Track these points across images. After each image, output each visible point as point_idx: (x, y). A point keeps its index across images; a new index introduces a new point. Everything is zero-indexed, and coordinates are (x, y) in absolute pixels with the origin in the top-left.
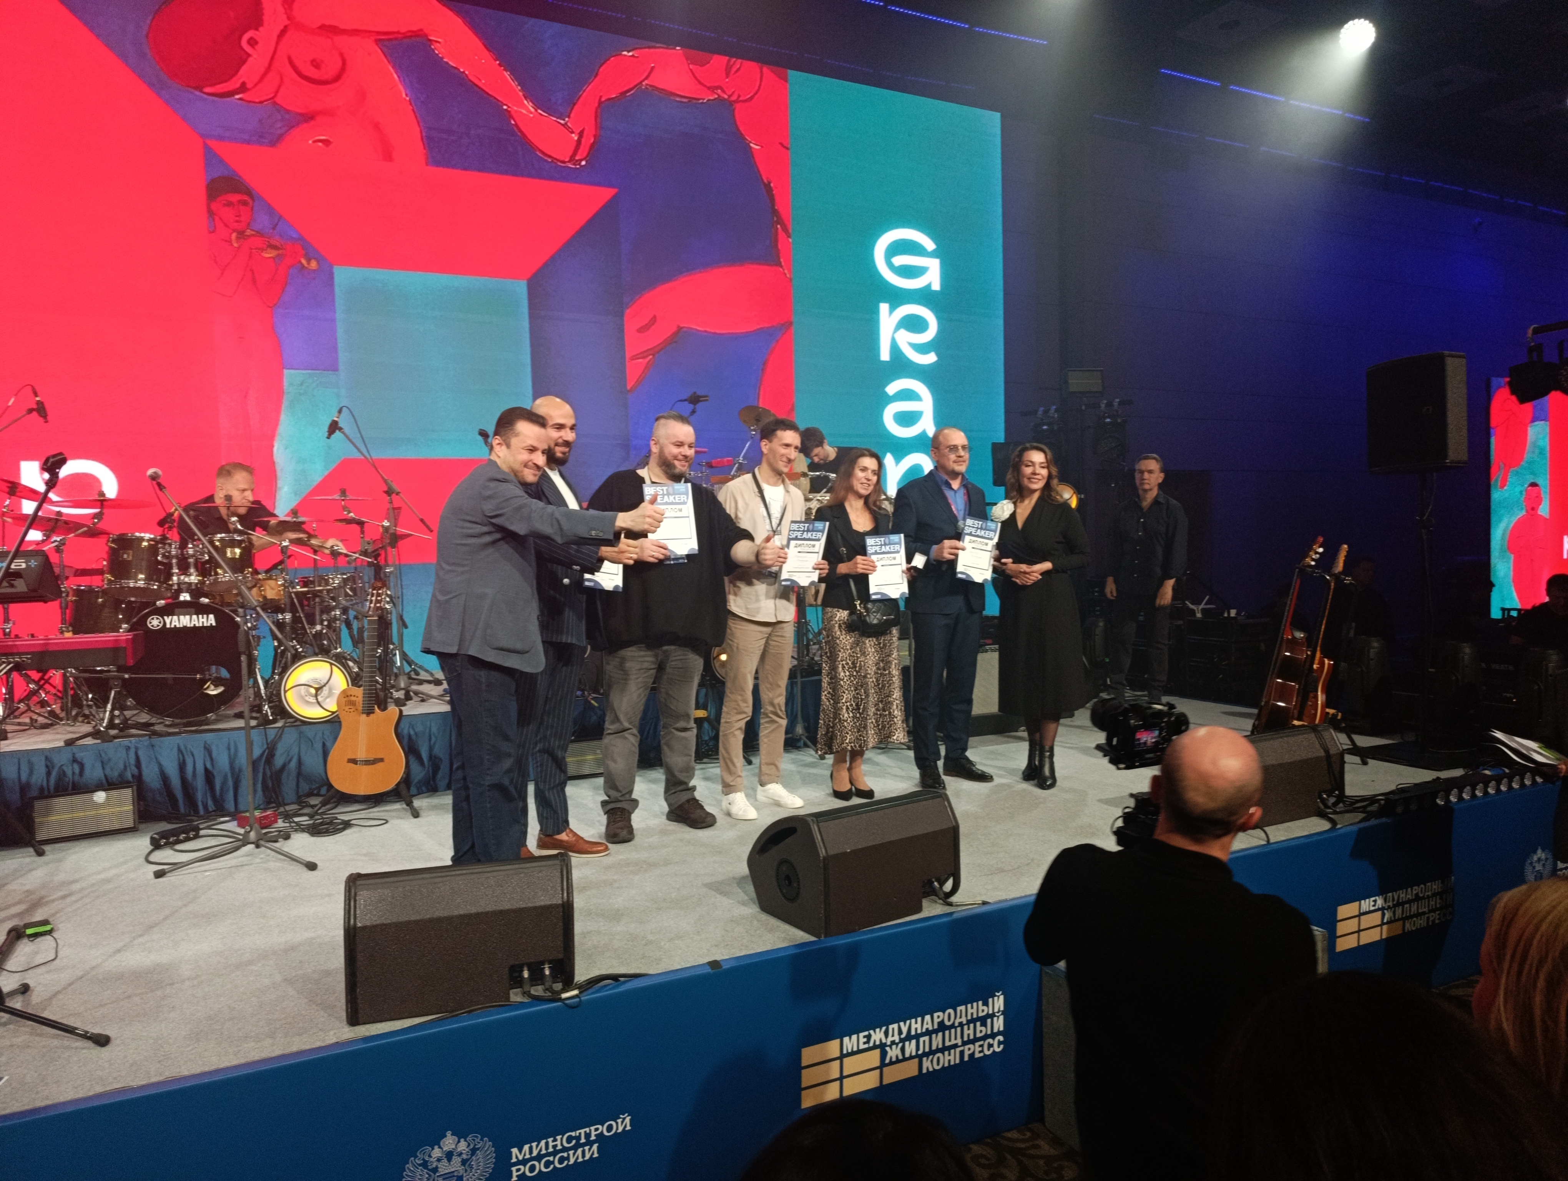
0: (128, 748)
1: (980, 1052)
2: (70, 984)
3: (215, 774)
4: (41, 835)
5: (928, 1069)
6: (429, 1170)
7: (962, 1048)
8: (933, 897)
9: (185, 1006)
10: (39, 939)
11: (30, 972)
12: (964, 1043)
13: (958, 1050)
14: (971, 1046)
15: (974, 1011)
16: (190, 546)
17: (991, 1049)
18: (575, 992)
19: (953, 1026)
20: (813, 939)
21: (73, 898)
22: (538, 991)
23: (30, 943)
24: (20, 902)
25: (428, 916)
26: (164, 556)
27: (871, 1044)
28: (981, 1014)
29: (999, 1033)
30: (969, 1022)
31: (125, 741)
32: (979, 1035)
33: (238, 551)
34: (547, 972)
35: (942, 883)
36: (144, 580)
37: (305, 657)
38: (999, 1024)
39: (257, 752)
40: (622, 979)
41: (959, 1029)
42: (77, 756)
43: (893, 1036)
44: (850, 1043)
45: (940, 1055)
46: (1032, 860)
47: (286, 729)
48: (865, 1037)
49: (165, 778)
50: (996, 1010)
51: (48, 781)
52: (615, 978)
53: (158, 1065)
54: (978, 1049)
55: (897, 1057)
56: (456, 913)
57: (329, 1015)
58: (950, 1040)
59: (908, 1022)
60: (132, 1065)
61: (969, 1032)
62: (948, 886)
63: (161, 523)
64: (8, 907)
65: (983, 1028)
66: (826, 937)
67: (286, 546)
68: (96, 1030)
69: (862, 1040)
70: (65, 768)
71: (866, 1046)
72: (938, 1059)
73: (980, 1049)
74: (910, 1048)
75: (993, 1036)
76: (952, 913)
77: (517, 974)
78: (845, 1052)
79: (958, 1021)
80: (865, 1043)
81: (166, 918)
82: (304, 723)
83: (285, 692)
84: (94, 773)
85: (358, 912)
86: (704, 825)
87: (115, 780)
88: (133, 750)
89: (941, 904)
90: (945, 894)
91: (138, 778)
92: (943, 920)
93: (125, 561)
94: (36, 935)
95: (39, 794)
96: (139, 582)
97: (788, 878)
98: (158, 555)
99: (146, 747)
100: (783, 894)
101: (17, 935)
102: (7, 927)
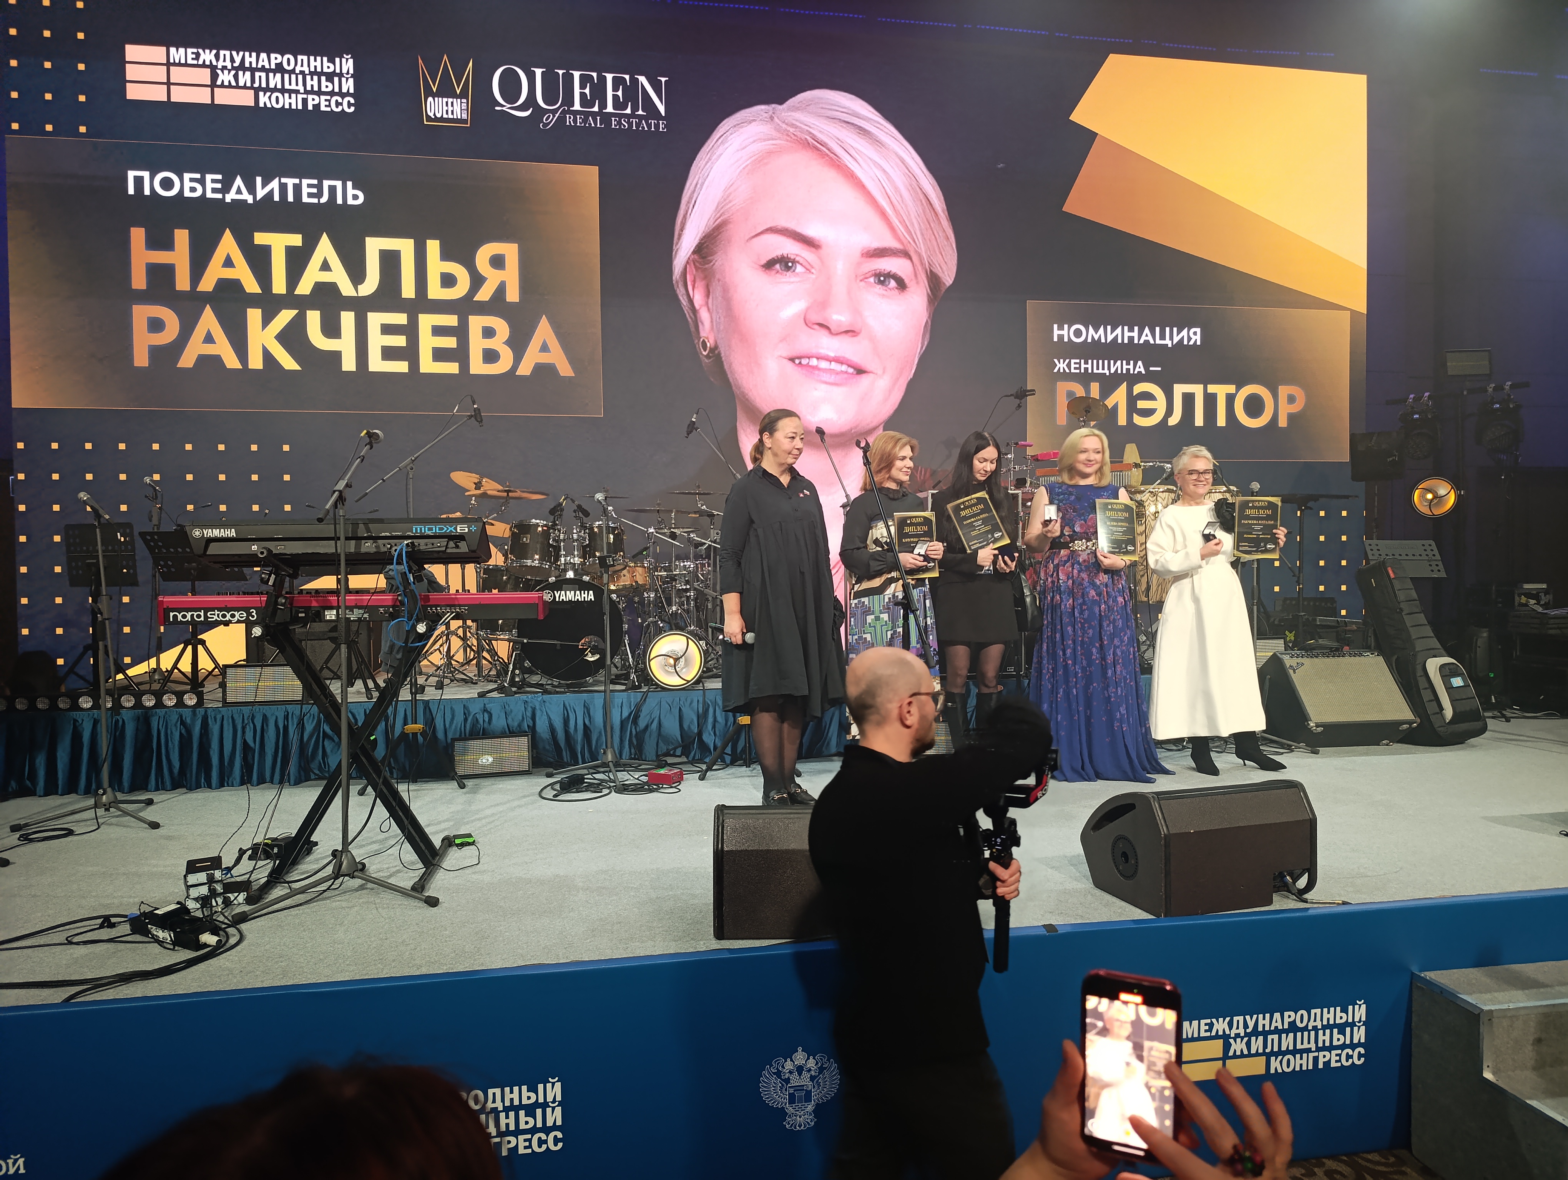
0: (526, 702)
1: (1337, 1061)
3: (592, 729)
4: (460, 771)
5: (1276, 1069)
6: (781, 1079)
7: (1316, 1054)
8: (1285, 891)
9: (581, 908)
10: (465, 848)
12: (1318, 1049)
13: (1311, 1055)
14: (1327, 1053)
15: (1331, 1016)
16: (575, 531)
17: (1350, 1061)
19: (1305, 1028)
20: (1150, 917)
21: (487, 820)
23: (459, 851)
24: (448, 820)
26: (554, 539)
27: (1214, 1033)
28: (1338, 1021)
29: (1359, 1044)
30: (1324, 1028)
31: (524, 697)
32: (1335, 1043)
33: (612, 536)
35: (1295, 879)
36: (539, 560)
37: (665, 631)
38: (1360, 1035)
39: (625, 714)
41: (1313, 1033)
42: (487, 706)
43: (1238, 1028)
45: (1291, 1057)
46: (1401, 868)
47: (649, 693)
48: (1206, 1024)
49: (553, 730)
50: (1357, 1019)
51: (465, 726)
53: (565, 950)
54: (1334, 1058)
55: (1242, 1050)
57: (699, 929)
59: (1255, 1016)
60: (545, 948)
61: (1324, 1038)
62: (1302, 882)
63: (552, 512)
64: (440, 823)
65: (1341, 1037)
66: (1165, 916)
67: (652, 533)
69: (1204, 1028)
70: (477, 716)
71: (1208, 1034)
72: (1289, 1060)
73: (1338, 1058)
74: (1257, 1044)
75: (1353, 1046)
76: (1308, 909)
80: (1206, 1031)
82: (664, 689)
83: (650, 661)
84: (499, 722)
85: (725, 838)
87: (514, 729)
88: (530, 705)
89: (1293, 900)
90: (1299, 890)
91: (533, 729)
92: (1298, 914)
93: (525, 544)
94: (462, 845)
95: (457, 736)
96: (534, 561)
97: (1125, 855)
98: (550, 539)
99: (540, 702)
100: (1119, 871)
101: (449, 842)
102: (442, 835)
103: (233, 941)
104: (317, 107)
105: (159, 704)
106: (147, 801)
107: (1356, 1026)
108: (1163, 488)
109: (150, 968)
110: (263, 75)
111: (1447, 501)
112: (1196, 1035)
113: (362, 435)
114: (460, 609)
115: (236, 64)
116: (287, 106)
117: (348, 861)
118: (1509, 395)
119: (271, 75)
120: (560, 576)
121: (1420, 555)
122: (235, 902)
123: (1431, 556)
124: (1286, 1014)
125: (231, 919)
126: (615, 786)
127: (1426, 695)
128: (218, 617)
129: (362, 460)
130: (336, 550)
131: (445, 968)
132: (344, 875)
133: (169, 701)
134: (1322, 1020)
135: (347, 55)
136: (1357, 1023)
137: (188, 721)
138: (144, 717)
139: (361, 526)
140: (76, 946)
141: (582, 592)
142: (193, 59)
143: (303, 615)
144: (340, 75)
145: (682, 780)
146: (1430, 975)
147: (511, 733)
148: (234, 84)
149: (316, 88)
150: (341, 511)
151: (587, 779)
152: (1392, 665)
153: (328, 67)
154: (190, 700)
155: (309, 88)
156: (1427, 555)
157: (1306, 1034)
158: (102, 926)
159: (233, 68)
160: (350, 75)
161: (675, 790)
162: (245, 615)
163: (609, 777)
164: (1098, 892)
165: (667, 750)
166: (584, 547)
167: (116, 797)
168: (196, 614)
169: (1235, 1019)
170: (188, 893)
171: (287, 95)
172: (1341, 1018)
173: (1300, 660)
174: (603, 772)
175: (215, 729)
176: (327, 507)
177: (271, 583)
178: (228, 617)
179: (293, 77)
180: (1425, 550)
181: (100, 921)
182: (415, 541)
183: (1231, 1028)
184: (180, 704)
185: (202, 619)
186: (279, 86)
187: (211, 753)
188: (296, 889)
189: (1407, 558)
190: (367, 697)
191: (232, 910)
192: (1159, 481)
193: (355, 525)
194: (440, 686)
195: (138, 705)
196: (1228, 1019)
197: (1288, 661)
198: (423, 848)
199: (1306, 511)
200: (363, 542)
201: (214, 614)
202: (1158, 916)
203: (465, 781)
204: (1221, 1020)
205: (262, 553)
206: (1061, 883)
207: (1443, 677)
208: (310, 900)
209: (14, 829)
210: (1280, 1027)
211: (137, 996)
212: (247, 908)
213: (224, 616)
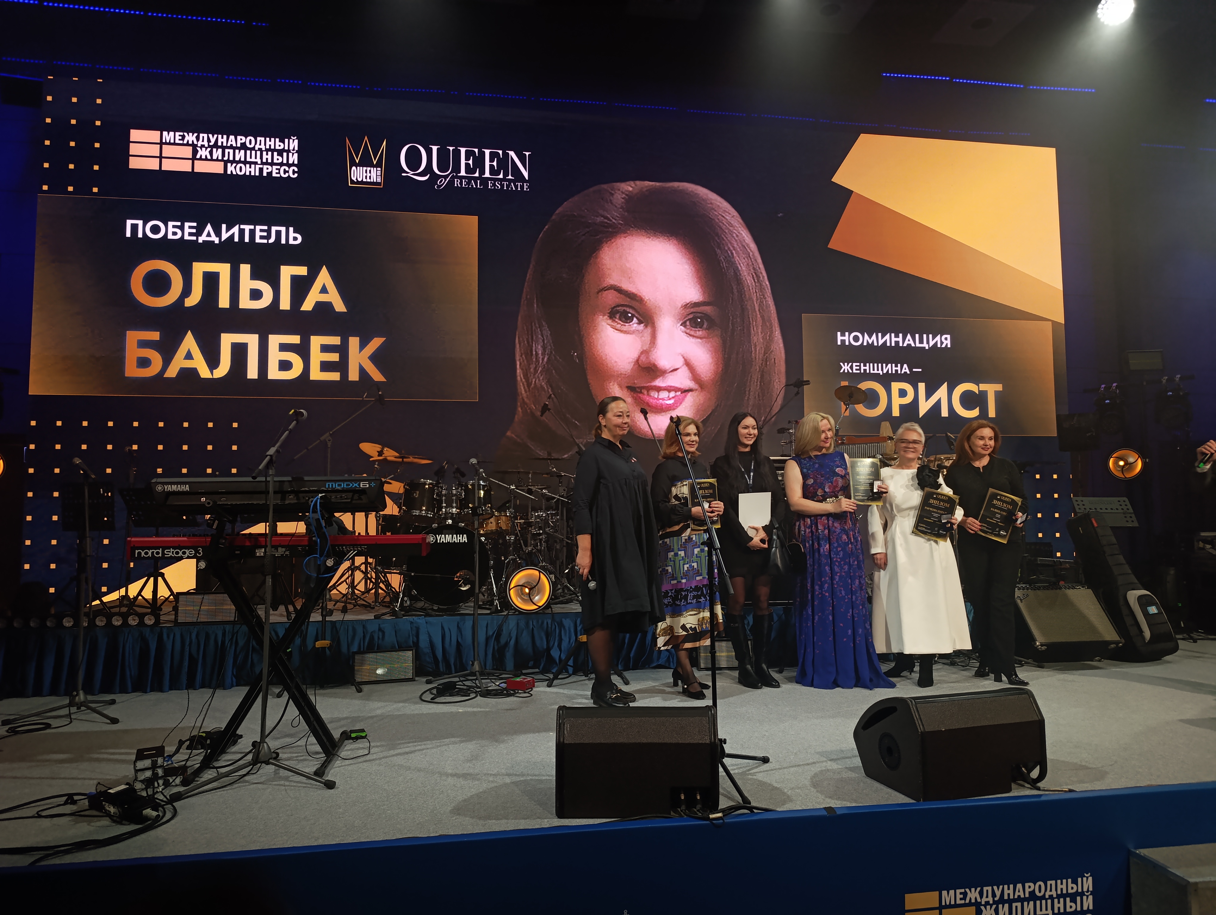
0: (412, 623)
3: (463, 646)
4: (358, 679)
8: (1021, 781)
9: (449, 791)
10: (359, 741)
11: (354, 759)
15: (1064, 886)
18: (720, 815)
19: (1043, 897)
20: (913, 801)
23: (354, 743)
24: (346, 718)
25: (613, 741)
26: (438, 495)
27: (967, 901)
28: (1070, 891)
30: (1059, 897)
31: (410, 619)
34: (698, 797)
35: (1030, 771)
36: (425, 511)
37: (522, 566)
39: (490, 633)
40: (755, 810)
41: (1049, 901)
42: (381, 626)
43: (987, 897)
44: (948, 897)
46: (1116, 762)
47: (509, 616)
48: (961, 893)
49: (433, 647)
50: (1085, 889)
51: (363, 642)
52: (750, 808)
53: (435, 826)
57: (543, 809)
58: (1041, 910)
59: (1001, 887)
60: (418, 824)
62: (1035, 773)
64: (339, 720)
65: (1073, 905)
66: (923, 800)
67: (513, 489)
69: (959, 896)
70: (374, 634)
71: (963, 902)
76: (1040, 796)
77: (676, 796)
78: (943, 904)
79: (1048, 894)
80: (961, 899)
82: (520, 613)
83: (509, 590)
84: (390, 639)
85: (566, 733)
87: (402, 644)
88: (415, 625)
89: (1029, 788)
90: (1033, 779)
91: (417, 644)
92: (1033, 800)
93: (415, 498)
94: (357, 738)
95: (358, 650)
96: (422, 512)
97: (890, 750)
98: (434, 494)
99: (423, 623)
100: (886, 763)
101: (346, 736)
102: (341, 730)
103: (168, 815)
104: (269, 174)
105: (125, 624)
106: (111, 701)
107: (1085, 895)
109: (101, 837)
110: (231, 151)
111: (1136, 467)
112: (953, 903)
113: (290, 413)
114: (361, 548)
115: (211, 144)
116: (248, 174)
117: (265, 750)
118: (1179, 386)
119: (237, 151)
120: (441, 523)
121: (1117, 509)
122: (173, 784)
123: (1125, 509)
124: (1027, 885)
125: (168, 797)
126: (480, 691)
128: (173, 554)
129: (289, 432)
130: (267, 501)
131: (338, 840)
132: (262, 762)
133: (133, 621)
134: (1056, 890)
135: (294, 137)
136: (1086, 893)
137: (147, 637)
138: (113, 634)
139: (287, 483)
140: (44, 819)
142: (179, 140)
143: (239, 552)
144: (288, 151)
145: (534, 686)
146: (1144, 852)
147: (400, 647)
148: (209, 157)
149: (270, 161)
151: (458, 685)
152: (1099, 598)
153: (279, 146)
154: (150, 620)
155: (264, 160)
156: (1122, 509)
157: (1044, 902)
158: (66, 803)
159: (209, 146)
160: (295, 151)
161: (529, 695)
162: (195, 552)
163: (475, 684)
164: (869, 781)
165: (523, 662)
166: (461, 501)
167: (86, 698)
168: (155, 551)
169: (985, 889)
170: (136, 776)
171: (248, 166)
172: (1072, 888)
173: (1025, 592)
174: (472, 680)
175: (168, 645)
176: (260, 468)
177: (214, 527)
178: (181, 554)
179: (253, 152)
180: (1121, 505)
181: (65, 798)
182: (328, 495)
183: (981, 897)
184: (142, 623)
185: (160, 555)
186: (243, 159)
187: (164, 663)
188: (222, 773)
189: (1106, 511)
191: (170, 790)
193: (283, 483)
194: (345, 610)
195: (109, 624)
196: (979, 889)
198: (325, 740)
200: (288, 495)
201: (170, 552)
202: (918, 800)
203: (362, 687)
204: (973, 890)
205: (209, 503)
206: (838, 773)
207: (1141, 606)
208: (233, 783)
209: (5, 723)
210: (1022, 896)
211: (89, 860)
212: (182, 789)
213: (177, 553)
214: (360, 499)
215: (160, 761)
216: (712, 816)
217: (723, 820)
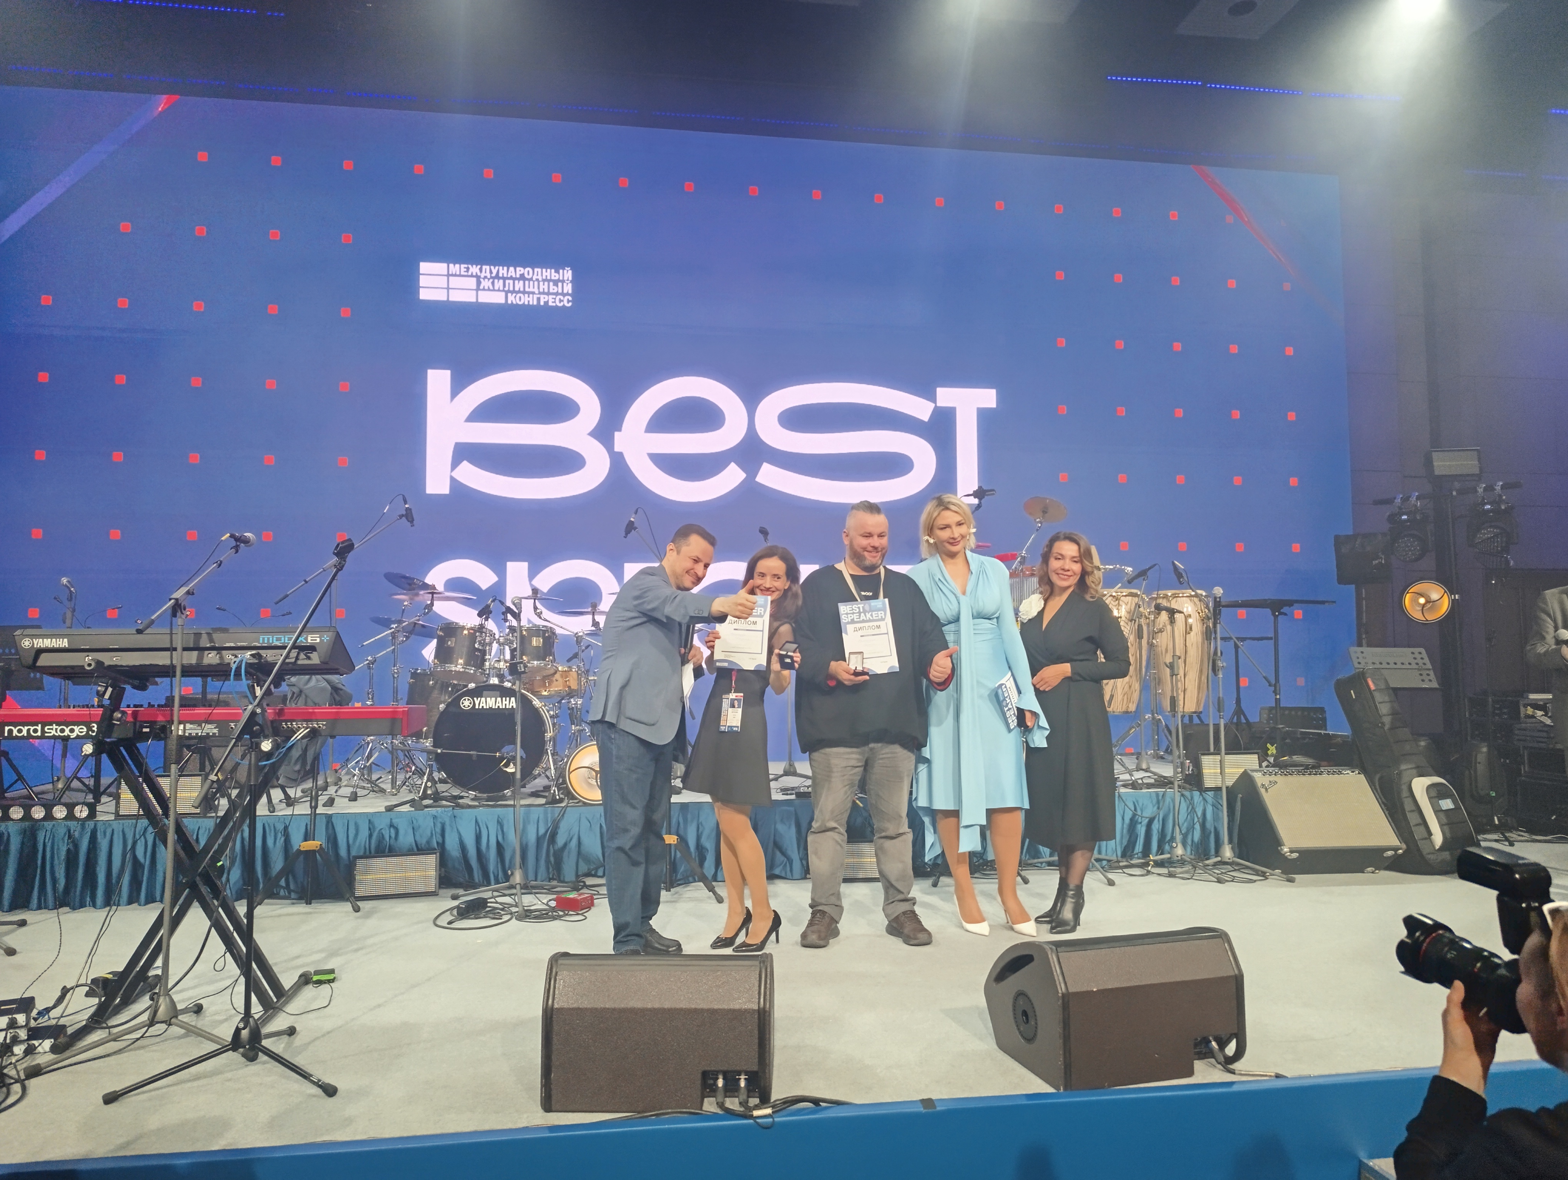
0: (435, 817)
2: (328, 1033)
3: (505, 848)
4: (358, 892)
8: (1213, 1060)
10: (321, 987)
11: (303, 1015)
18: (768, 1111)
20: (1051, 1090)
22: (732, 1104)
23: (313, 989)
25: (623, 1006)
26: (480, 643)
31: (434, 811)
34: (743, 1084)
35: (1223, 1045)
36: (463, 665)
39: (542, 831)
40: (823, 1104)
42: (394, 821)
47: (568, 808)
49: (463, 849)
51: (370, 843)
52: (816, 1102)
56: (649, 1006)
57: (529, 1097)
60: (346, 1119)
62: (1231, 1049)
64: (309, 954)
66: (1065, 1089)
67: (582, 636)
68: (328, 1079)
70: (383, 831)
76: (1233, 1083)
77: (712, 1082)
81: (429, 979)
82: (585, 804)
83: (570, 773)
84: (406, 839)
85: (557, 992)
86: (915, 942)
87: (423, 846)
88: (440, 820)
89: (1220, 1070)
90: (1226, 1059)
91: (442, 845)
93: (449, 648)
94: (320, 982)
95: (361, 853)
96: (459, 666)
97: (1025, 1013)
98: (475, 643)
99: (450, 817)
100: (1020, 1032)
101: (305, 980)
102: (300, 972)
103: (10, 1100)
105: (49, 816)
106: (20, 922)
108: (1125, 592)
111: (1441, 605)
113: (223, 538)
117: (166, 1006)
118: (1500, 496)
120: (487, 681)
121: (1410, 664)
122: (40, 1049)
123: (1421, 664)
125: (23, 1072)
126: (517, 912)
127: (1413, 819)
128: (56, 732)
129: (220, 565)
130: (172, 661)
131: (223, 1143)
132: (160, 1023)
133: (60, 812)
137: (77, 834)
138: (31, 829)
139: (204, 637)
141: (504, 699)
143: (147, 730)
145: (592, 904)
146: (1379, 1164)
147: (420, 850)
150: (180, 620)
151: (491, 903)
152: (1375, 786)
154: (81, 812)
156: (1417, 664)
161: (582, 917)
162: (85, 729)
163: (514, 900)
164: (1001, 1055)
165: (589, 869)
166: (513, 651)
168: (32, 728)
173: (1273, 778)
174: (510, 895)
175: (104, 844)
177: (107, 696)
178: (67, 732)
180: (1415, 658)
182: (263, 653)
184: (70, 816)
185: (39, 734)
187: (98, 869)
188: (114, 1034)
189: (1388, 666)
190: (269, 810)
191: (34, 1059)
192: (1120, 585)
193: (198, 635)
194: (354, 798)
195: (27, 816)
197: (1259, 778)
199: (1280, 616)
200: (206, 652)
201: (52, 729)
202: (1057, 1088)
203: (359, 903)
205: (90, 665)
207: (1430, 798)
208: (120, 1050)
213: (62, 731)
214: (309, 658)
215: (21, 1018)
216: (756, 1113)
217: (773, 1118)
